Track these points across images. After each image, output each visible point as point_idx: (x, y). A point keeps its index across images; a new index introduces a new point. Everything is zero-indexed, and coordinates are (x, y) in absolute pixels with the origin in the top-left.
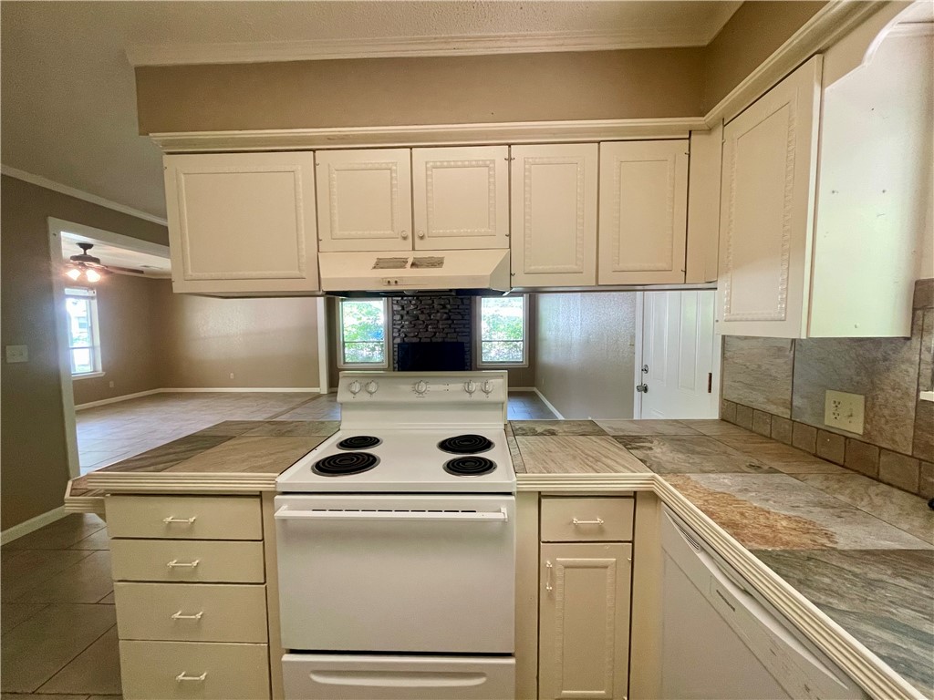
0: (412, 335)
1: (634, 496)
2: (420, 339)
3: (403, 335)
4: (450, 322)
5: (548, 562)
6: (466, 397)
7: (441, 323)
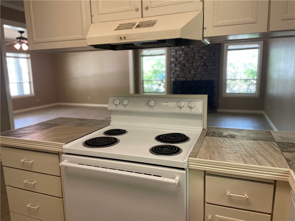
0: (181, 76)
1: (274, 183)
2: (186, 78)
3: (176, 76)
4: (205, 67)
5: (210, 216)
6: (178, 110)
7: (199, 68)
